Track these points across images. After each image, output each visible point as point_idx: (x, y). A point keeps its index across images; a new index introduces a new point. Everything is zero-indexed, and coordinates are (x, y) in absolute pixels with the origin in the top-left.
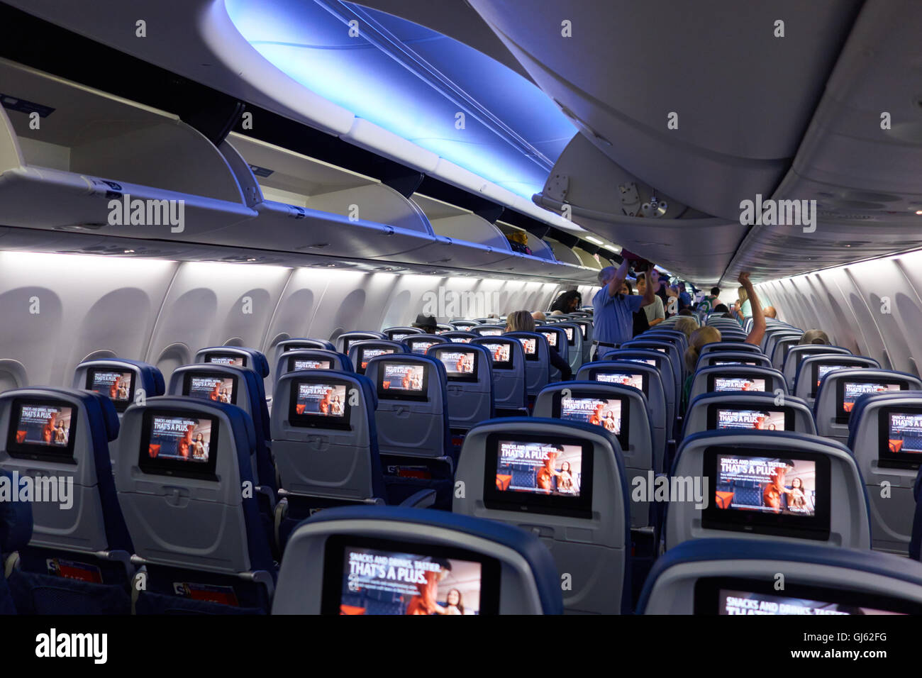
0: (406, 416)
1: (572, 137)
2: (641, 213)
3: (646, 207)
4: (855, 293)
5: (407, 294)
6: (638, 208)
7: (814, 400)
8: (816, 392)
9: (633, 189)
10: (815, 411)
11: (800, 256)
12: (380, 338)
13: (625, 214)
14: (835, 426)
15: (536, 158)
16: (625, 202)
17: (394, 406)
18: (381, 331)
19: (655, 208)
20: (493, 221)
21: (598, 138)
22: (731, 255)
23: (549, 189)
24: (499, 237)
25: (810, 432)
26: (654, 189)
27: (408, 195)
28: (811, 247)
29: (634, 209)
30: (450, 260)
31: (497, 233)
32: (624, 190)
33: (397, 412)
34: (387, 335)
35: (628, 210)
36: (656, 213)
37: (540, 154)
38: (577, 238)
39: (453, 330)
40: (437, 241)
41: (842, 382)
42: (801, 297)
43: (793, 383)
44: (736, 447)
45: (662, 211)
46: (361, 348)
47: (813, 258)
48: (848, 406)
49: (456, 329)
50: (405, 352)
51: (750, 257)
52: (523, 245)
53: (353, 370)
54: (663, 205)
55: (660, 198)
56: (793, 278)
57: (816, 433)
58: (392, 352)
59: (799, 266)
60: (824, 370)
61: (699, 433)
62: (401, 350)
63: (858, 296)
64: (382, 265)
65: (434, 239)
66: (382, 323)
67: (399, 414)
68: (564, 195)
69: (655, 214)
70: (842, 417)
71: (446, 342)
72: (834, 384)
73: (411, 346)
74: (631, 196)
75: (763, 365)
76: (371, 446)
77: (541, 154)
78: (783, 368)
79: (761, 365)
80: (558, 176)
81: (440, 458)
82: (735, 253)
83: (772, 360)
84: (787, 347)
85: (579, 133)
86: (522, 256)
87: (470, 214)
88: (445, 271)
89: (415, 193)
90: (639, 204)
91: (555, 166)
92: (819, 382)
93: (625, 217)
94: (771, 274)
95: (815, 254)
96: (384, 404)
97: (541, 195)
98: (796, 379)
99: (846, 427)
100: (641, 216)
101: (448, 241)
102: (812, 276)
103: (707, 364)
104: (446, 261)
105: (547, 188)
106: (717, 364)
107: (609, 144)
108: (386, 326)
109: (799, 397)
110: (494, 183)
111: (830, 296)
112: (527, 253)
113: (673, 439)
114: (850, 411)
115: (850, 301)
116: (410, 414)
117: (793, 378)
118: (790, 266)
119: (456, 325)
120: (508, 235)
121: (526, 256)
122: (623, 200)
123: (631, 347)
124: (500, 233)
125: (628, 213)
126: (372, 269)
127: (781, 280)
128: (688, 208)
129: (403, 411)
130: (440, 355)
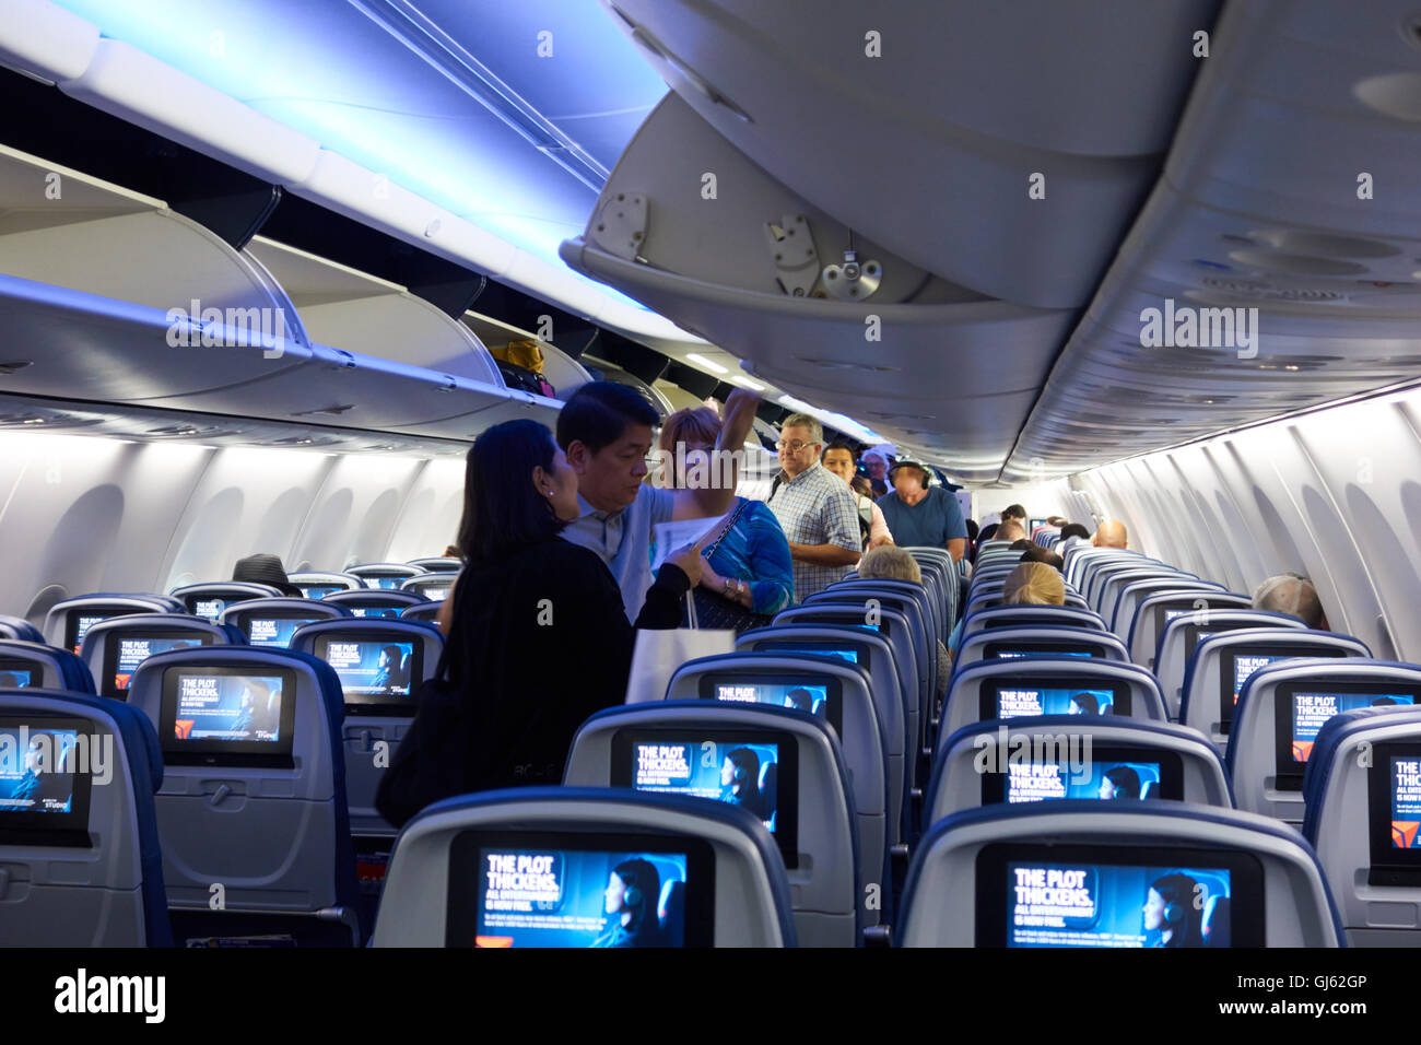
0: (237, 807)
1: (653, 106)
2: (819, 289)
3: (833, 275)
4: (1312, 484)
5: (233, 496)
6: (816, 274)
7: (1225, 739)
8: (1230, 721)
9: (802, 229)
10: (1229, 763)
11: (1188, 394)
12: (163, 611)
13: (784, 290)
14: (1274, 796)
15: (565, 156)
16: (783, 262)
17: (205, 782)
18: (167, 592)
19: (853, 278)
20: (456, 313)
21: (719, 106)
22: (1030, 396)
23: (601, 228)
24: (474, 353)
25: (1215, 800)
26: (851, 232)
27: (239, 241)
28: (1211, 372)
29: (805, 281)
30: (349, 407)
31: (467, 342)
32: (780, 233)
33: (213, 799)
34: (181, 602)
35: (791, 280)
36: (854, 290)
37: (575, 148)
38: (663, 358)
39: (354, 586)
40: (316, 360)
41: (1287, 692)
42: (1192, 499)
43: (1179, 702)
44: (1050, 843)
45: (870, 284)
46: (114, 638)
47: (1216, 399)
48: (1302, 749)
49: (363, 585)
50: (231, 640)
51: (1072, 396)
52: (533, 373)
53: (94, 692)
54: (871, 270)
55: (864, 251)
56: (1175, 453)
57: (1230, 805)
58: (198, 643)
59: (1188, 420)
60: (1245, 666)
61: (965, 812)
62: (221, 639)
63: (1318, 490)
64: (170, 421)
65: (308, 353)
66: (167, 576)
67: (219, 803)
68: (637, 244)
69: (854, 292)
70: (1290, 774)
71: (339, 616)
72: (1269, 698)
73: (245, 629)
74: (796, 250)
75: (1108, 656)
76: (143, 884)
77: (577, 146)
78: (1155, 664)
79: (1104, 656)
80: (621, 198)
81: (325, 912)
82: (1040, 390)
83: (1129, 647)
84: (1163, 616)
85: (672, 93)
86: (531, 400)
87: (398, 292)
88: (335, 437)
89: (256, 238)
90: (816, 267)
91: (612, 178)
92: (1236, 696)
93: (783, 297)
94: (1124, 442)
95: (1220, 388)
96: (180, 778)
97: (581, 244)
98: (1185, 692)
99: (1298, 798)
100: (822, 296)
101: (346, 359)
102: (1217, 446)
103: (980, 657)
104: (338, 410)
105: (597, 226)
106: (1002, 656)
107: (744, 119)
108: (180, 580)
109: (1193, 726)
110: (460, 216)
111: (1258, 494)
112: (541, 393)
113: (902, 842)
114: (1306, 760)
115: (1303, 504)
116: (246, 799)
117: (1179, 690)
118: (1167, 421)
119: (363, 575)
120: (494, 348)
121: (539, 399)
122: (779, 257)
123: (799, 620)
124: (476, 343)
125: (790, 289)
126: (143, 432)
127: (1147, 458)
128: (930, 277)
129: (229, 794)
130: (325, 649)
